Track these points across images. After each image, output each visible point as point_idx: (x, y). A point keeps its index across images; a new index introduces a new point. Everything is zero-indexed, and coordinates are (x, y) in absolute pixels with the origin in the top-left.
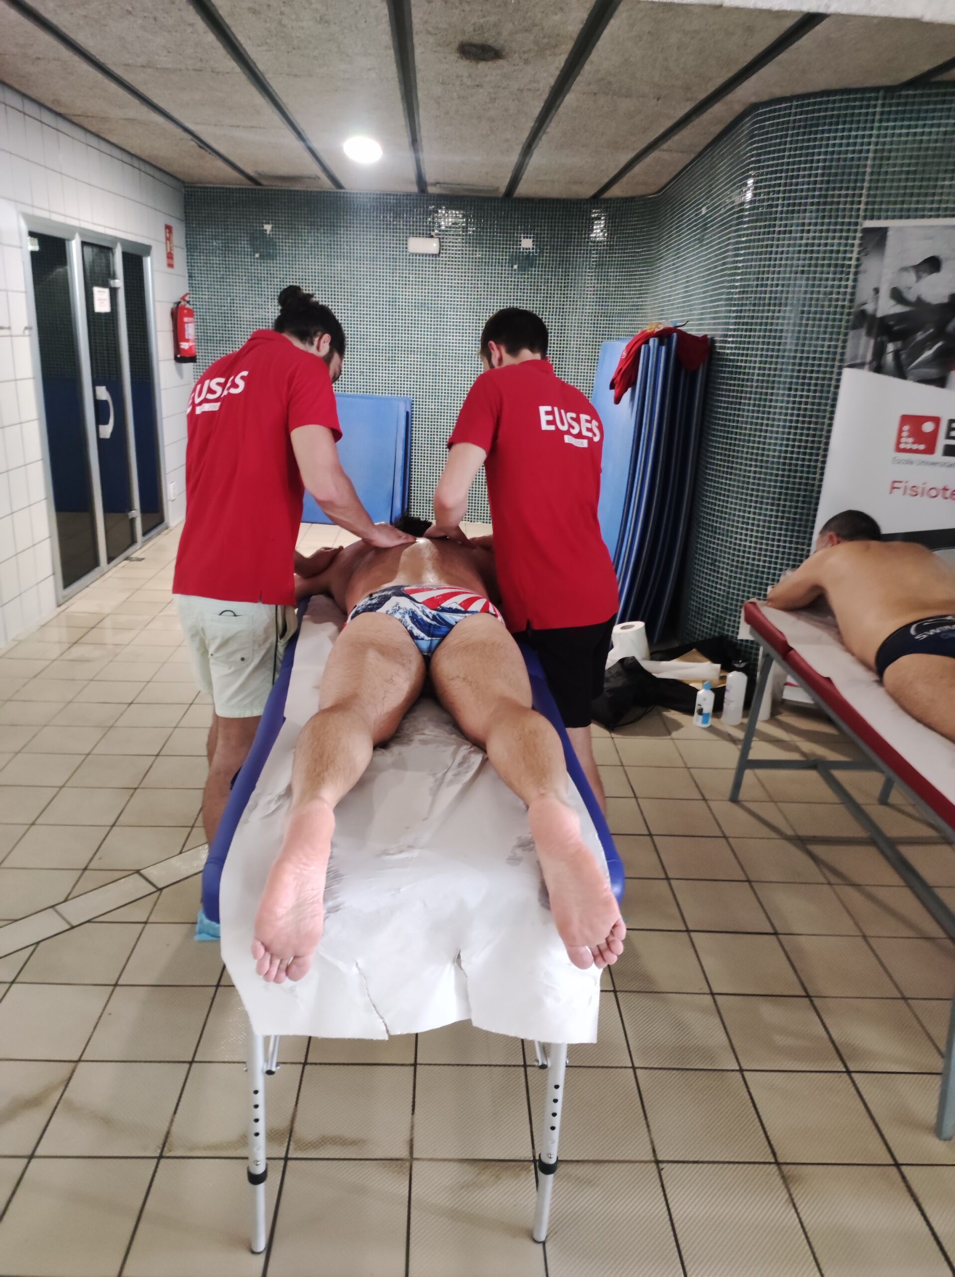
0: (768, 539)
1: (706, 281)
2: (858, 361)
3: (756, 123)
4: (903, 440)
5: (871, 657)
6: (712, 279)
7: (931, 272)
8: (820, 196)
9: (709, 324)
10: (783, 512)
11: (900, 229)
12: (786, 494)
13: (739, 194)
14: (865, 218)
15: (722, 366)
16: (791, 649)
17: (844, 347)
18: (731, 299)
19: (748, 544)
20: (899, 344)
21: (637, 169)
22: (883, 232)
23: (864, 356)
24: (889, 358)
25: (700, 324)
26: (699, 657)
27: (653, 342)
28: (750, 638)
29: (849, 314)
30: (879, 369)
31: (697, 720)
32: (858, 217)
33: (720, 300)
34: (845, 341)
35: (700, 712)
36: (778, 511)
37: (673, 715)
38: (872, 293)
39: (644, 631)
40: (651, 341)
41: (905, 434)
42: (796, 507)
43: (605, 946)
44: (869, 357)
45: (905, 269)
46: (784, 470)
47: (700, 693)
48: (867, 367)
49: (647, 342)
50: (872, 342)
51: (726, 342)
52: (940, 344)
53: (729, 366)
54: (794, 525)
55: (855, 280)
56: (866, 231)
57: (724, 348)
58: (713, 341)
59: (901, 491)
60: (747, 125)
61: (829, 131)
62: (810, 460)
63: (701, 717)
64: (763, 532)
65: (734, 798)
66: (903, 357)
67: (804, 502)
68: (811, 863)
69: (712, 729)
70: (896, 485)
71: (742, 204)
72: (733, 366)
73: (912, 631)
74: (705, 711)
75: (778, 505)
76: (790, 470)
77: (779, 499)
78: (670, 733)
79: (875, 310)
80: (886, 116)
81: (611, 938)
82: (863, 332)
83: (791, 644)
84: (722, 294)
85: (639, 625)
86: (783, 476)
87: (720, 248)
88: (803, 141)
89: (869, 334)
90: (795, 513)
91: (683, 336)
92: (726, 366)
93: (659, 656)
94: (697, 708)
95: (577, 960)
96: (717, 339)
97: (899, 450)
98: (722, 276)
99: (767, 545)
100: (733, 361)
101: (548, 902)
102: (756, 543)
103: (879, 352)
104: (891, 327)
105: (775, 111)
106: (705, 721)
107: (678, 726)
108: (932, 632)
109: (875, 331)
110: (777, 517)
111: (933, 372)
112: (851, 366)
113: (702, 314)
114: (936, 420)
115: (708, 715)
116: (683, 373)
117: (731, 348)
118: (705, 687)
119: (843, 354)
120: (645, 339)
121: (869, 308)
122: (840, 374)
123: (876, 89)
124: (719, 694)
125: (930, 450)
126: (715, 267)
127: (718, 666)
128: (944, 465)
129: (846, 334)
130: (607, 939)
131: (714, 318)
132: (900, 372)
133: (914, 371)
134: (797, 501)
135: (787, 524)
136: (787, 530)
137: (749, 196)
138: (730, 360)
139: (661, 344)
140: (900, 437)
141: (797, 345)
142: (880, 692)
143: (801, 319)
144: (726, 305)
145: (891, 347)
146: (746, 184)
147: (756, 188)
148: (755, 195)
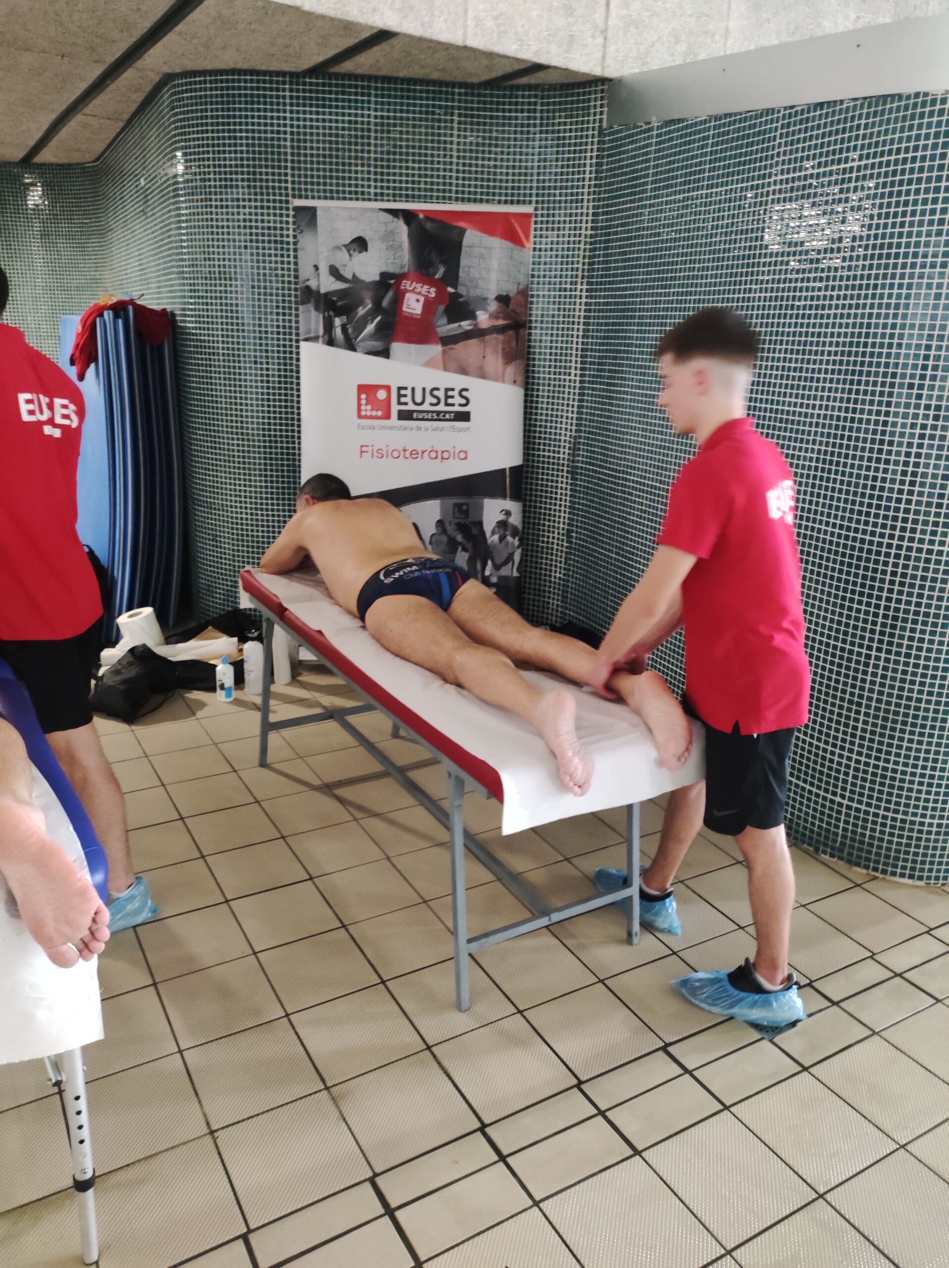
0: (262, 509)
1: (156, 254)
2: (312, 335)
3: (175, 93)
4: (363, 407)
5: (353, 605)
6: (161, 252)
7: (360, 252)
8: (248, 173)
9: (167, 298)
10: (272, 482)
11: (327, 209)
12: (271, 465)
13: (172, 165)
14: (294, 196)
15: (186, 340)
16: (286, 609)
17: (297, 322)
18: (183, 272)
19: (244, 516)
20: (344, 318)
21: (64, 133)
22: (313, 211)
23: (317, 331)
24: (338, 332)
25: (159, 298)
26: (217, 633)
27: (108, 315)
28: (252, 606)
29: (296, 290)
30: (331, 342)
31: (220, 696)
32: (287, 195)
33: (172, 273)
34: (297, 316)
35: (222, 687)
36: (266, 482)
37: (196, 695)
38: (313, 269)
39: (153, 616)
40: (106, 313)
41: (363, 402)
42: (283, 477)
43: (90, 937)
44: (321, 332)
45: (338, 248)
46: (265, 441)
47: (218, 669)
48: (321, 340)
49: (101, 315)
50: (321, 316)
51: (185, 315)
52: (379, 318)
53: (193, 340)
54: (283, 494)
55: (296, 257)
56: (297, 209)
57: (185, 321)
58: (173, 315)
59: (370, 454)
60: (166, 96)
61: (246, 110)
62: (287, 431)
63: (223, 692)
64: (256, 503)
65: (263, 763)
66: (350, 331)
67: (288, 471)
68: (338, 805)
69: (238, 702)
70: (364, 449)
71: (175, 176)
72: (197, 340)
73: (382, 577)
74: (226, 686)
75: (266, 476)
76: (270, 441)
77: (266, 470)
78: (194, 714)
79: (319, 286)
80: (296, 101)
81: (95, 927)
82: (311, 306)
83: (286, 605)
84: (173, 267)
85: (148, 611)
86: (265, 447)
87: (163, 221)
88: (223, 117)
89: (317, 309)
90: (283, 482)
91: (140, 310)
92: (190, 340)
93: (174, 639)
94: (218, 684)
95: (60, 960)
96: (177, 312)
97: (360, 416)
98: (169, 249)
99: (262, 515)
100: (196, 335)
101: (17, 910)
102: (252, 514)
103: (329, 327)
104: (335, 302)
105: (191, 83)
106: (228, 695)
107: (202, 705)
108: (397, 575)
109: (322, 306)
110: (266, 487)
111: (377, 345)
112: (306, 340)
113: (159, 287)
114: (388, 388)
115: (230, 688)
116: (148, 348)
117: (192, 322)
118: (224, 662)
119: (297, 328)
120: (99, 311)
121: (313, 284)
122: (298, 347)
123: (283, 74)
124: (239, 667)
125: (387, 416)
126: (162, 240)
127: (235, 639)
128: (400, 428)
129: (297, 309)
130: (90, 929)
131: (171, 292)
132: (351, 346)
133: (361, 344)
134: (283, 471)
135: (278, 493)
136: (278, 499)
137: (180, 168)
138: (193, 334)
139: (116, 316)
140: (359, 405)
141: (254, 319)
142: (364, 636)
143: (253, 293)
144: (179, 278)
145: (338, 322)
146: (175, 156)
147: (186, 161)
148: (186, 168)
